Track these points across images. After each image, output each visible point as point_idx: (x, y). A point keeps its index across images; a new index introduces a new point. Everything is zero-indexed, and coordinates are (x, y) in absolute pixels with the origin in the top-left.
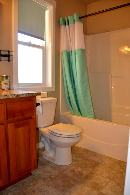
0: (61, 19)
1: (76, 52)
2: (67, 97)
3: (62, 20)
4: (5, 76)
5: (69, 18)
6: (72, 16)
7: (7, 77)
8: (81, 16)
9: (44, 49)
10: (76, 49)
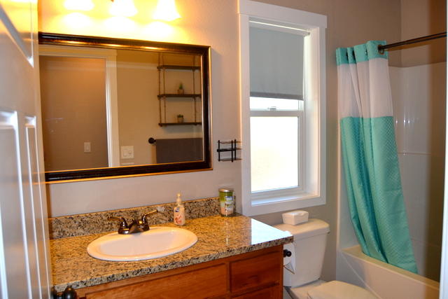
0: (338, 52)
1: (372, 125)
2: (352, 217)
3: (340, 53)
4: (226, 191)
5: (356, 48)
6: (362, 46)
7: (230, 194)
8: (383, 45)
9: (302, 116)
10: (372, 116)
